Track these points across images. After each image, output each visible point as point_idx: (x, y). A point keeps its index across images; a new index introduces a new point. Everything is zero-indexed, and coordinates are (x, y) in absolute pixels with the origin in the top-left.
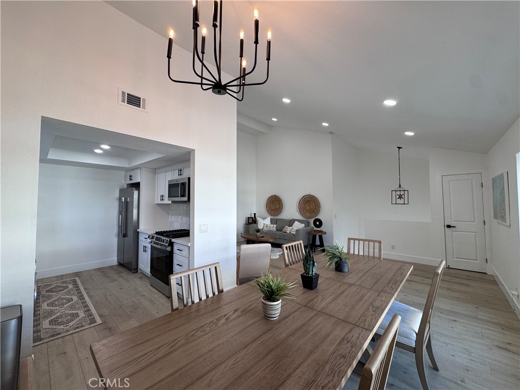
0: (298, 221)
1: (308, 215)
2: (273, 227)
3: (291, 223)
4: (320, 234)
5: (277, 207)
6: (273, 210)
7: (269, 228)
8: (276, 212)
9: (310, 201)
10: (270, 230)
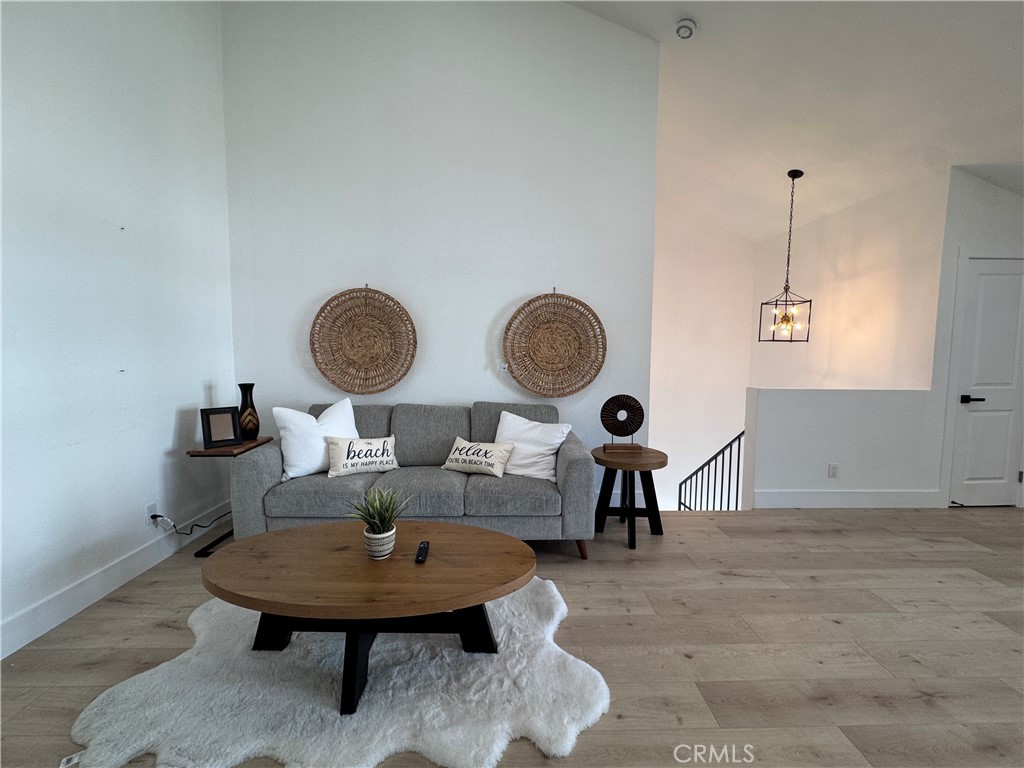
0: (515, 409)
2: (381, 452)
5: (380, 348)
7: (364, 460)
8: (372, 374)
9: (557, 324)
10: (373, 468)
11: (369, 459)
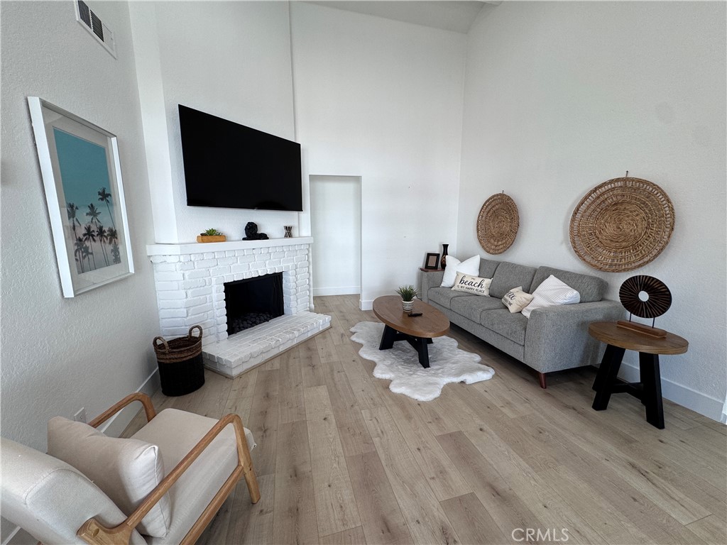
0: (562, 275)
1: (606, 256)
2: (482, 286)
3: (533, 279)
4: (647, 349)
5: (506, 228)
6: (493, 236)
7: (467, 286)
8: (500, 243)
9: (625, 205)
10: (470, 291)
11: (470, 286)
